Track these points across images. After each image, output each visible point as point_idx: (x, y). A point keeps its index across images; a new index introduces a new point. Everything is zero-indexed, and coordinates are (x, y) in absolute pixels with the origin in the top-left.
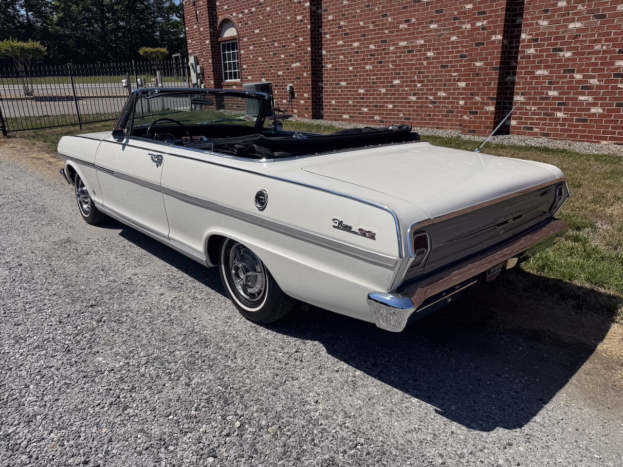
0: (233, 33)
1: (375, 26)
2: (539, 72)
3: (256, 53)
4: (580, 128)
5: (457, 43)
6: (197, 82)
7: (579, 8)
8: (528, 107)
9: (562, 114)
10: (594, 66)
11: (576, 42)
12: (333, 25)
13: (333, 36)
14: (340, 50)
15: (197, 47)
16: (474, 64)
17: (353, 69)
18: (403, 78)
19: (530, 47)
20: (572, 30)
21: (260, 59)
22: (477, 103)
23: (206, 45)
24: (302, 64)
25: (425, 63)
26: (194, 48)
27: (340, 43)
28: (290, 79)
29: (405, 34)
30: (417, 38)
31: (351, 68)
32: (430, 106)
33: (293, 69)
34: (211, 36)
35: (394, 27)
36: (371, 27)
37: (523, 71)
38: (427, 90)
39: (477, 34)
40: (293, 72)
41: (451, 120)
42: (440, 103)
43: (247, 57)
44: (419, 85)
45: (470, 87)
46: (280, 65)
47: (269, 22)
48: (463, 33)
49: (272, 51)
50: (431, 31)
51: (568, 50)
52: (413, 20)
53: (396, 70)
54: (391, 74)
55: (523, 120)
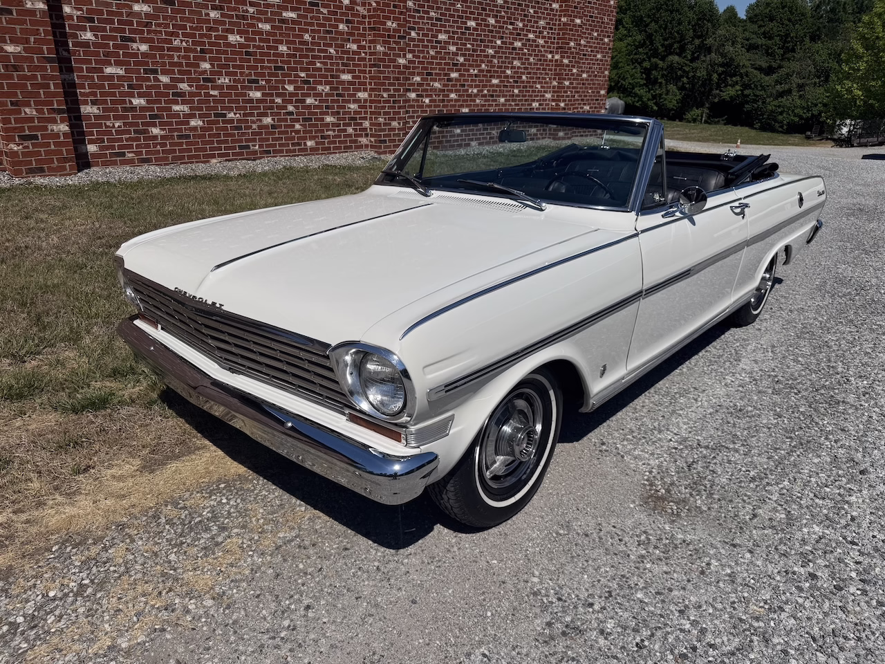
2: (109, 70)
4: (185, 147)
8: (108, 123)
9: (158, 129)
10: (179, 66)
11: (149, 32)
16: (2, 48)
19: (83, 29)
20: (138, 14)
22: (30, 119)
37: (84, 67)
51: (143, 41)
55: (106, 143)
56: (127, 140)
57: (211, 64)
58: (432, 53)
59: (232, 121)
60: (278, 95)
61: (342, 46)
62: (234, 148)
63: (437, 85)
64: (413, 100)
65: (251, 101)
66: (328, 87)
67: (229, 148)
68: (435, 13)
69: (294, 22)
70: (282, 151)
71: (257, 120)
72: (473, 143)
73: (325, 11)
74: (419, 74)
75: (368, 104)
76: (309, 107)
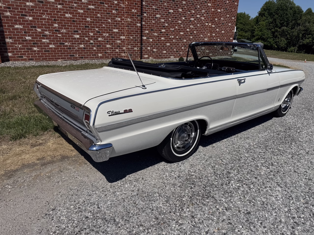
4: (47, 55)
10: (45, 25)
11: (33, 13)
19: (6, 11)
20: (28, 6)
37: (6, 25)
51: (30, 16)
55: (15, 53)
56: (24, 52)
57: (58, 25)
58: (153, 22)
59: (67, 46)
60: (86, 37)
61: (114, 19)
62: (68, 56)
63: (156, 34)
64: (145, 40)
65: (75, 39)
66: (108, 34)
67: (66, 56)
68: (155, 7)
69: (93, 9)
70: (88, 57)
71: (78, 46)
72: (172, 57)
73: (107, 6)
74: (147, 30)
75: (125, 41)
76: (100, 41)
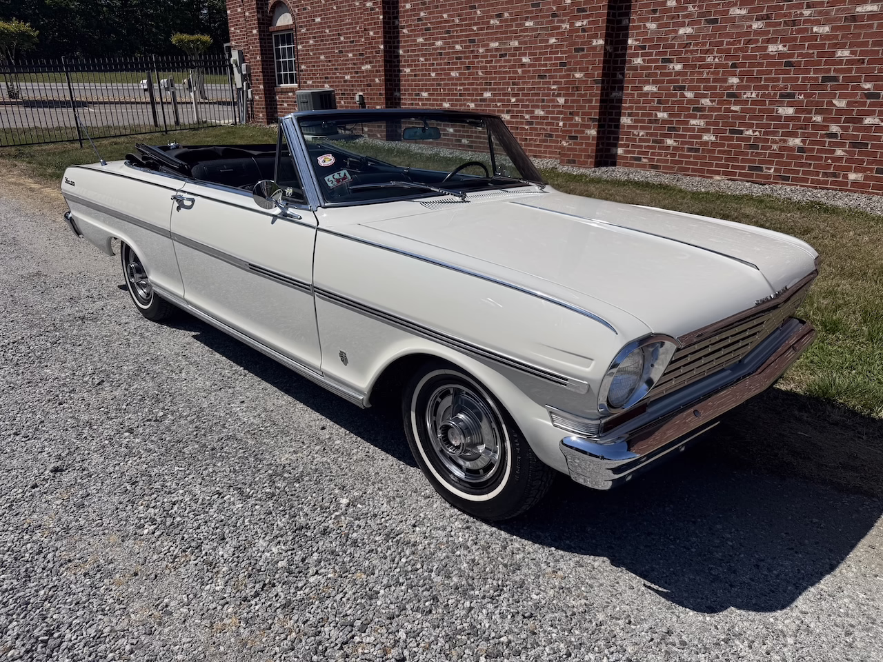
0: (289, 21)
1: (461, 20)
2: (647, 88)
3: (317, 50)
4: (692, 160)
5: (557, 46)
6: (243, 86)
7: (689, 10)
8: (635, 132)
9: (672, 141)
10: (706, 82)
11: (687, 52)
12: (411, 15)
13: (411, 31)
14: (420, 50)
15: (242, 39)
16: (573, 76)
17: (437, 75)
18: (495, 89)
19: (636, 55)
20: (682, 37)
21: (322, 57)
22: (577, 125)
23: (253, 35)
24: (372, 67)
25: (520, 71)
26: (239, 39)
27: (420, 40)
28: (360, 86)
29: (496, 33)
30: (510, 38)
31: (433, 74)
32: (527, 127)
33: (363, 72)
34: (259, 23)
35: (483, 22)
36: (457, 21)
37: (630, 86)
38: (523, 107)
39: (576, 36)
40: (364, 77)
41: (550, 147)
42: (538, 123)
43: (304, 55)
44: (513, 100)
45: (569, 104)
46: (347, 66)
47: (333, 9)
48: (562, 34)
49: (337, 48)
50: (526, 30)
51: (678, 61)
52: (506, 15)
53: (486, 79)
54: (481, 84)
55: (630, 149)
56: (646, 147)
57: (739, 78)
59: (748, 139)
62: (743, 168)
67: (738, 167)
